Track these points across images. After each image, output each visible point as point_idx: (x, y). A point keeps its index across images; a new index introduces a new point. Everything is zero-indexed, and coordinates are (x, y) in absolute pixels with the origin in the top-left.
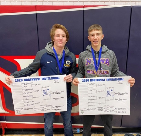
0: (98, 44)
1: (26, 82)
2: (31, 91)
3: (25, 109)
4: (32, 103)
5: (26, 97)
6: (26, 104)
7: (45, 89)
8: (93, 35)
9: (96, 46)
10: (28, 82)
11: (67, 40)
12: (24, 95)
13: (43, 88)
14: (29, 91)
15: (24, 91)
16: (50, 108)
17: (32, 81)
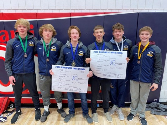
0: (100, 39)
1: (62, 69)
2: (65, 75)
3: (58, 88)
4: (64, 84)
5: (61, 79)
6: (60, 84)
7: (74, 76)
8: (97, 33)
9: (99, 40)
10: (64, 69)
11: (79, 36)
12: (60, 77)
13: (73, 74)
14: (63, 75)
15: (60, 75)
16: (76, 89)
17: (66, 69)
